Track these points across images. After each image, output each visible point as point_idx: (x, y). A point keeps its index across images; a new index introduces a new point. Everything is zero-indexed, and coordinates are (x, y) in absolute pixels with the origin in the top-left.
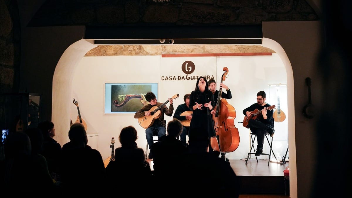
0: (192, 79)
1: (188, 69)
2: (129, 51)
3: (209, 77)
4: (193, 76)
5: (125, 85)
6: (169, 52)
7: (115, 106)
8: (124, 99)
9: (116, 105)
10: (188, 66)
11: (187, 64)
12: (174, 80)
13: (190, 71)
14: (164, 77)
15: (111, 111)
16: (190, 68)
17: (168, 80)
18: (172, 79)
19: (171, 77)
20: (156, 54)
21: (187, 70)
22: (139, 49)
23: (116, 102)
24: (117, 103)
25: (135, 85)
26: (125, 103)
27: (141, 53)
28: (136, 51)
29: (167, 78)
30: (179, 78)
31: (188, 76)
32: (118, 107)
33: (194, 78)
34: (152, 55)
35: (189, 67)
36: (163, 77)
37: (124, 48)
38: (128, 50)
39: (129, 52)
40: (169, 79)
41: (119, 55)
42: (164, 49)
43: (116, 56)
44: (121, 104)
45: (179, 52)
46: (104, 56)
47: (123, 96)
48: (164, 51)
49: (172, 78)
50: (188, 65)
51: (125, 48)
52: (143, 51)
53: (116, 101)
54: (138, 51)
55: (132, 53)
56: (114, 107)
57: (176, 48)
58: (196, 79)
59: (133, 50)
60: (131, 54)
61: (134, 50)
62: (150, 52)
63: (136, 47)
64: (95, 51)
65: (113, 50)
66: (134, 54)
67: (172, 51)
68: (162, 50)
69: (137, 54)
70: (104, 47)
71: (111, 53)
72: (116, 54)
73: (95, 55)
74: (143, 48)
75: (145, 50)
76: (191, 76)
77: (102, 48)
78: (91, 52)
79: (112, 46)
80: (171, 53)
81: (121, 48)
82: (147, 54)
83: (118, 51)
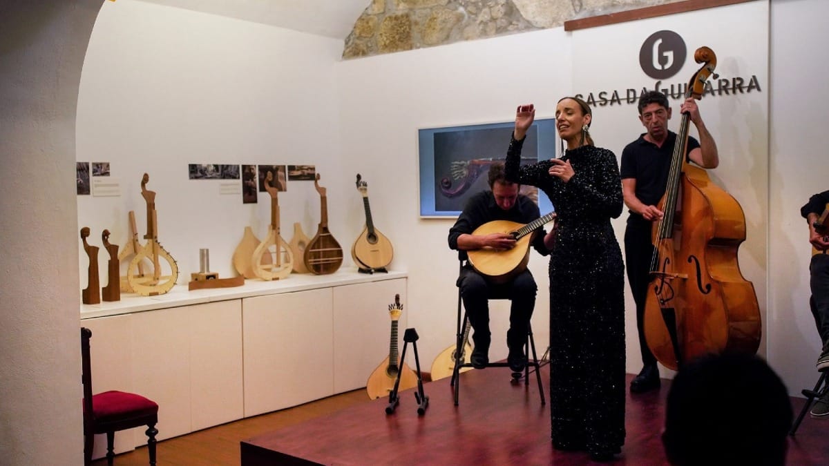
0: (676, 96)
1: (663, 60)
2: (480, 24)
3: (738, 82)
4: (680, 85)
5: (466, 132)
6: (593, 11)
7: (446, 195)
8: (465, 172)
9: (447, 192)
10: (662, 49)
11: (660, 41)
12: (616, 104)
13: (667, 67)
15: (436, 210)
16: (670, 55)
17: (595, 106)
18: (609, 103)
19: (603, 96)
20: (554, 22)
21: (657, 66)
22: (506, 14)
23: (447, 183)
24: (449, 185)
25: (491, 130)
26: (467, 186)
27: (510, 28)
28: (498, 22)
30: (631, 95)
32: (451, 196)
34: (543, 28)
35: (665, 54)
37: (466, 17)
38: (478, 22)
39: (481, 28)
40: (598, 104)
41: (456, 40)
42: (577, 2)
43: (448, 43)
44: (459, 189)
45: (625, 4)
46: (419, 48)
47: (462, 165)
48: (578, 8)
49: (609, 97)
50: (660, 46)
51: (469, 17)
52: (518, 21)
53: (445, 181)
54: (502, 22)
55: (488, 30)
56: (443, 197)
59: (490, 21)
60: (484, 34)
61: (493, 19)
62: (537, 19)
63: (497, 8)
64: (397, 37)
65: (438, 27)
66: (494, 31)
67: (605, 8)
68: (571, 7)
69: (500, 31)
70: (416, 23)
71: (434, 39)
72: (447, 39)
73: (396, 51)
74: (517, 10)
75: (524, 16)
76: (672, 86)
77: (413, 27)
78: (388, 42)
79: (435, 16)
80: (600, 12)
81: (460, 18)
82: (529, 26)
83: (451, 29)
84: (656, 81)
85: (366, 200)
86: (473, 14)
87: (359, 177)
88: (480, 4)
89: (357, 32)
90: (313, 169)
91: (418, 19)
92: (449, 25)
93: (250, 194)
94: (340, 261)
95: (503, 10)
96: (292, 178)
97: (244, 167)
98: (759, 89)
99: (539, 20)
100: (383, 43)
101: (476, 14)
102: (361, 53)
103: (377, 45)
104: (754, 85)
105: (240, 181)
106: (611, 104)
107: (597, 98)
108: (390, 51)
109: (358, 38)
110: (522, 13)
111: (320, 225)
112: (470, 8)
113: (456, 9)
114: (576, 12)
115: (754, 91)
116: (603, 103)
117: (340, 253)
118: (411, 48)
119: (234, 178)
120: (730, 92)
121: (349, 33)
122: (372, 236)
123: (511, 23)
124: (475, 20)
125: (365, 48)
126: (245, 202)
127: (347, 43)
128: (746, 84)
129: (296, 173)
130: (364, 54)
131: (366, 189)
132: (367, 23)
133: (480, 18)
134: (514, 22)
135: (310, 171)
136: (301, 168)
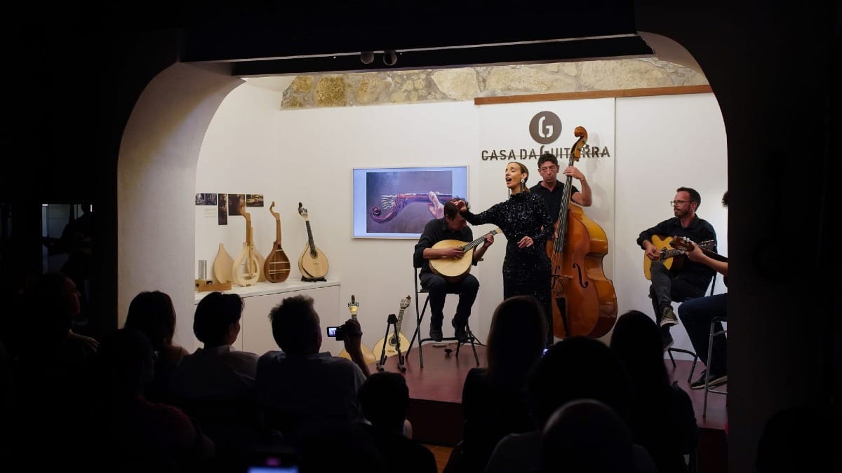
1: (546, 131)
2: (404, 92)
3: (595, 150)
4: (557, 149)
5: (394, 172)
6: (494, 91)
7: (376, 220)
8: (393, 203)
9: (377, 218)
10: (545, 124)
11: (543, 118)
13: (548, 136)
14: (487, 152)
15: (367, 232)
16: (550, 128)
17: (497, 159)
18: (507, 158)
19: (503, 153)
20: (465, 96)
21: (542, 135)
22: (426, 86)
23: (377, 211)
24: (379, 213)
25: (416, 172)
26: (395, 214)
27: (429, 97)
28: (420, 92)
29: (494, 156)
30: (524, 154)
31: (544, 150)
32: (381, 222)
33: (559, 153)
34: (455, 100)
35: (547, 127)
36: (485, 154)
37: (393, 86)
38: (403, 90)
39: (405, 95)
40: (499, 158)
41: (383, 102)
42: (482, 84)
43: (378, 104)
44: (387, 217)
45: (517, 89)
46: (352, 105)
47: (390, 198)
48: (482, 88)
49: (507, 154)
50: (544, 122)
51: (395, 86)
52: (436, 92)
53: (375, 210)
54: (424, 92)
55: (411, 97)
56: (373, 222)
57: (512, 81)
58: (563, 157)
59: (413, 90)
60: (408, 99)
61: (416, 89)
62: (451, 93)
63: (419, 81)
64: (332, 95)
65: (369, 91)
66: (416, 99)
67: (502, 90)
68: (477, 87)
69: (421, 98)
70: (350, 86)
71: (366, 99)
72: (376, 100)
73: (331, 105)
74: (435, 84)
75: (441, 89)
76: (552, 149)
77: (346, 88)
78: (323, 98)
79: (367, 82)
80: (500, 94)
81: (388, 86)
82: (444, 97)
83: (381, 93)
84: (541, 145)
85: (308, 223)
86: (398, 83)
87: (300, 205)
88: (405, 77)
89: (295, 87)
90: (262, 197)
91: (351, 83)
92: (378, 90)
93: (223, 218)
94: (288, 272)
95: (423, 83)
96: (250, 205)
97: (219, 195)
98: (609, 156)
99: (453, 94)
100: (319, 99)
101: (401, 85)
102: (298, 105)
103: (313, 99)
104: (605, 153)
105: (216, 207)
106: (509, 159)
107: (498, 154)
108: (325, 105)
109: (295, 92)
110: (439, 87)
111: (275, 243)
112: (397, 79)
113: (385, 78)
114: (481, 91)
115: (606, 156)
116: (503, 158)
117: (288, 266)
118: (345, 105)
119: (213, 204)
120: (591, 156)
121: (288, 87)
122: (314, 253)
123: (430, 94)
124: (400, 88)
125: (302, 102)
126: (220, 224)
127: (284, 95)
128: (601, 151)
129: (252, 201)
130: (301, 105)
131: (307, 215)
132: (305, 81)
133: (404, 87)
134: (432, 93)
135: (260, 200)
136: (254, 197)
